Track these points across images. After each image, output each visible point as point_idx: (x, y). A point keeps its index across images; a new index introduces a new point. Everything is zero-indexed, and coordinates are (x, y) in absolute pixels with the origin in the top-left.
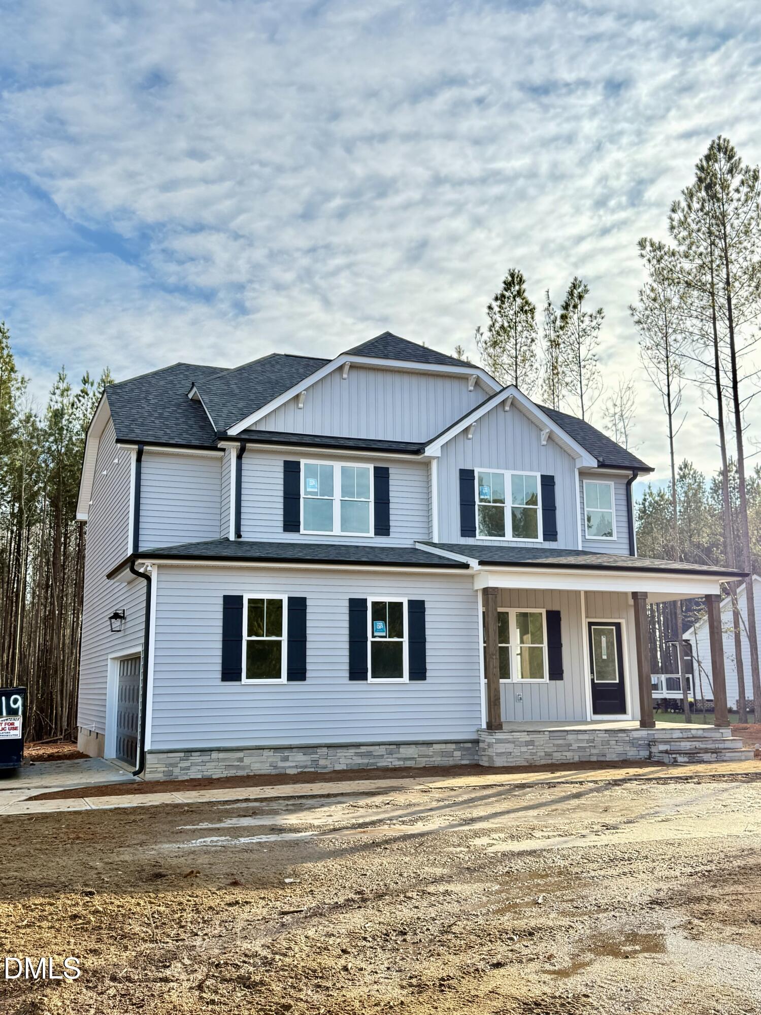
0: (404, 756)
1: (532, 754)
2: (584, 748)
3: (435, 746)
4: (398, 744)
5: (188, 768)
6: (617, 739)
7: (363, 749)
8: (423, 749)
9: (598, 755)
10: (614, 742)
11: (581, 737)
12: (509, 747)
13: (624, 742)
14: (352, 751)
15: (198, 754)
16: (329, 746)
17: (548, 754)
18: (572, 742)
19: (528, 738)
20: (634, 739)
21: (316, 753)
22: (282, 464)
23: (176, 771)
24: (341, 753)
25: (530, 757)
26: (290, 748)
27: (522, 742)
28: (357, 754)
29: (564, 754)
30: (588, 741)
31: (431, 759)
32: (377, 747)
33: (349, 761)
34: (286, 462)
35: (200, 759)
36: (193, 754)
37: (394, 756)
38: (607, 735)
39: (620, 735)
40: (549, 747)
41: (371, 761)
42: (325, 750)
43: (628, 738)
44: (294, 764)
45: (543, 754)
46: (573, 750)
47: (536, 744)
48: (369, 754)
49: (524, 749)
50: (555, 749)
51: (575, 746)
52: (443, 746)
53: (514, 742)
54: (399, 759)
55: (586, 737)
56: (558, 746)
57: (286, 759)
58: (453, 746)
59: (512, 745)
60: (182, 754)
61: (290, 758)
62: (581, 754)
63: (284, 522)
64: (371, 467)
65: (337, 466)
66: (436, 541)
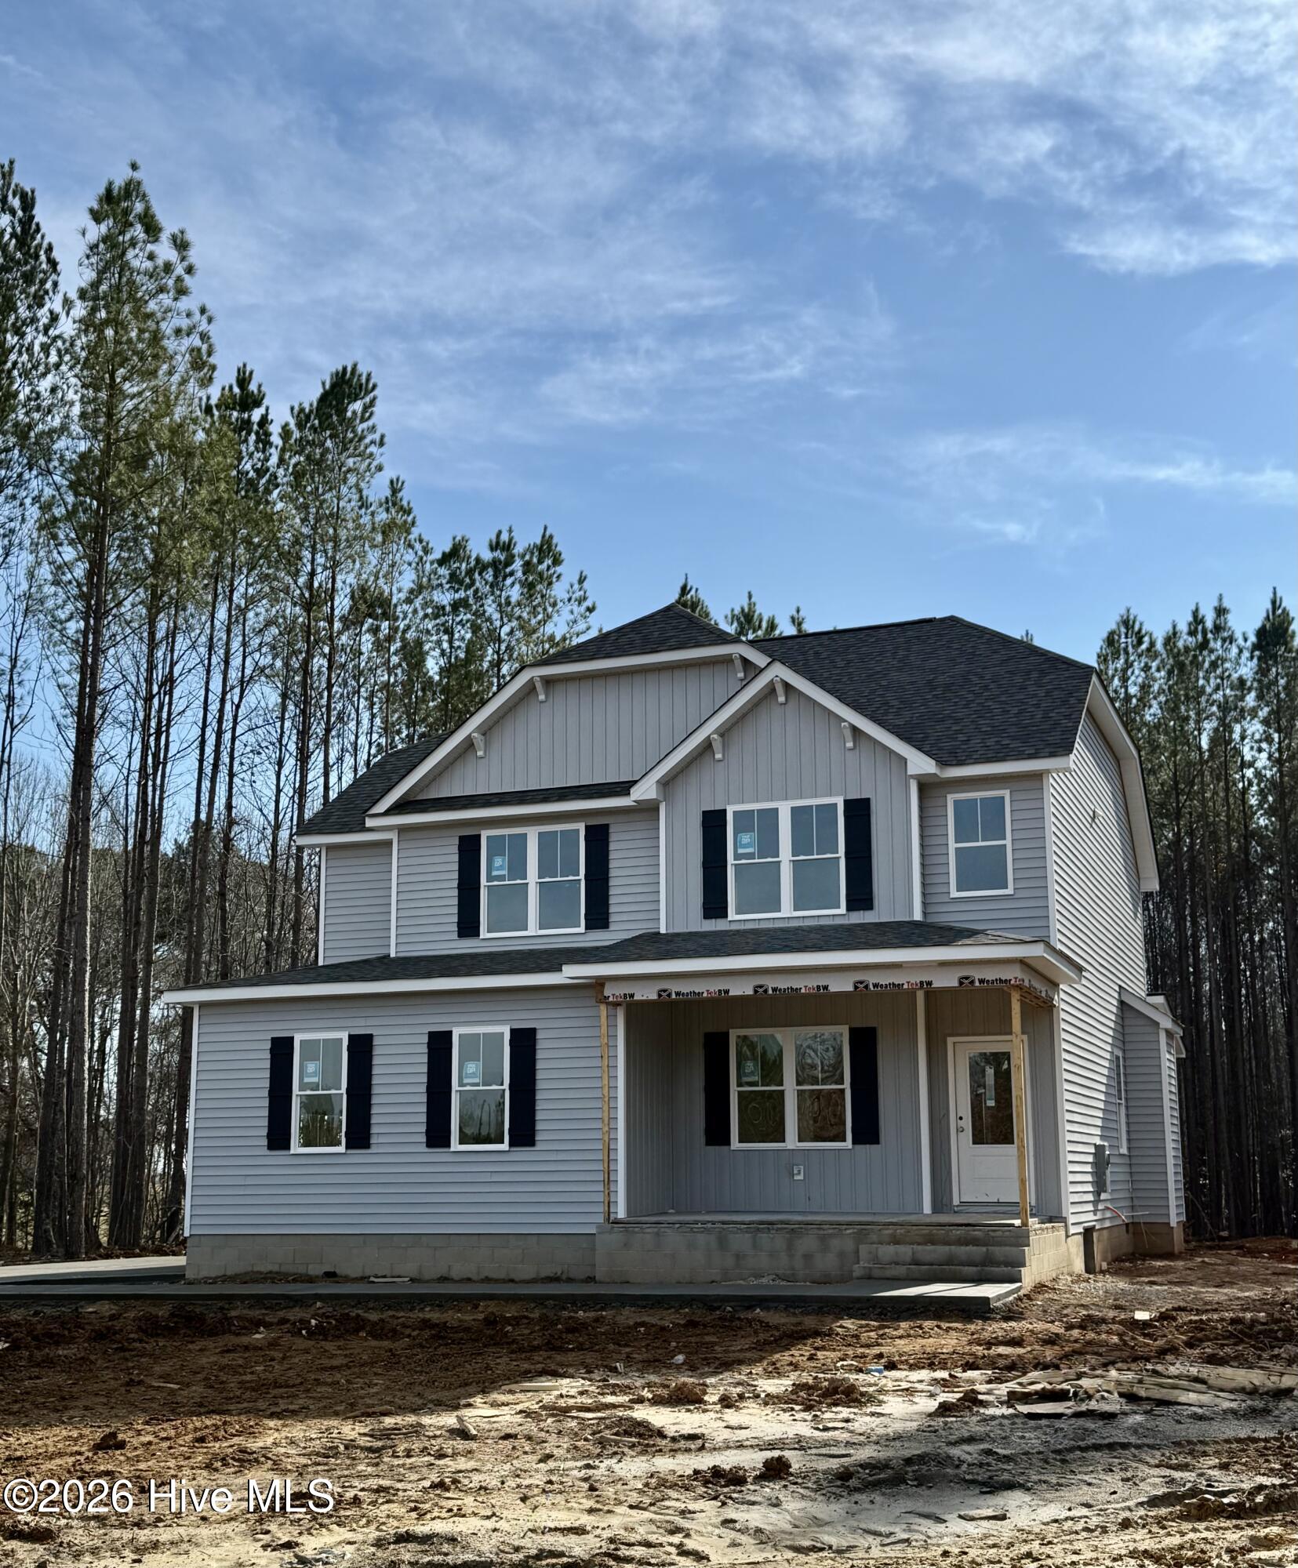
22: (457, 842)
34: (461, 838)
63: (459, 924)
64: (581, 827)
65: (532, 834)
66: (663, 931)
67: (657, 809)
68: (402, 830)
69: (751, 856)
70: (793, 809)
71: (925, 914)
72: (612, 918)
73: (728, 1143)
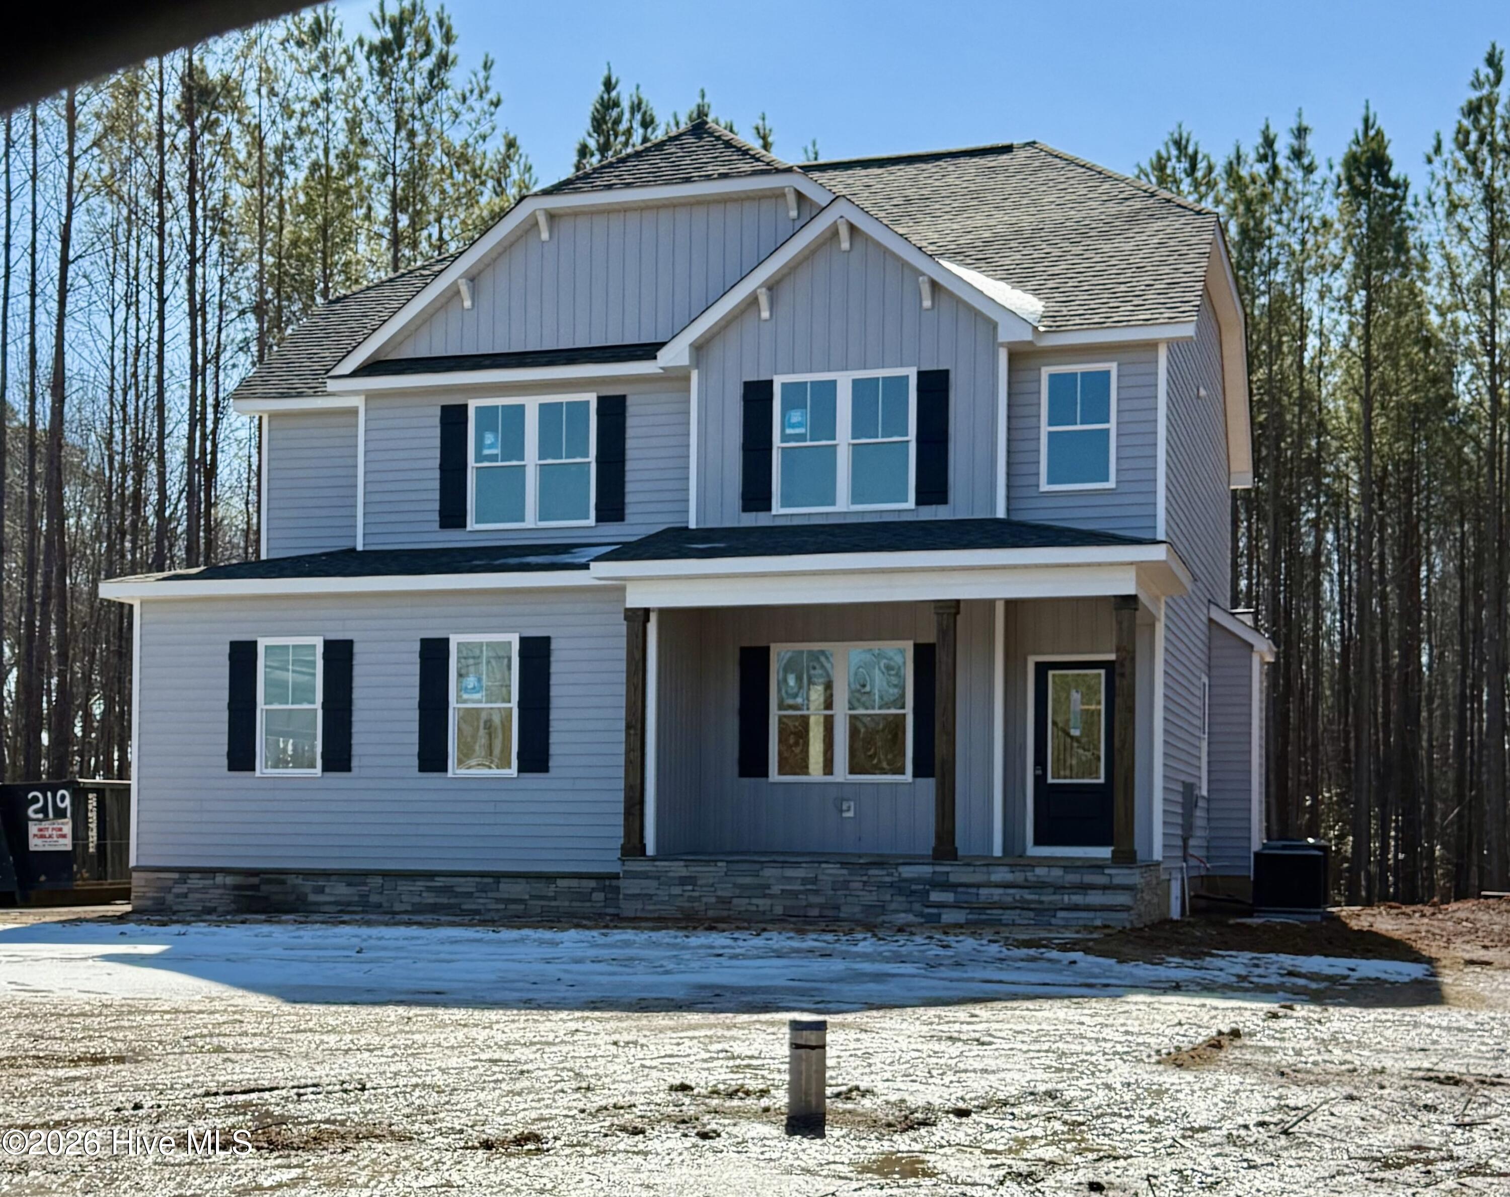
0: (506, 896)
1: (691, 899)
2: (795, 894)
3: (560, 882)
4: (498, 876)
5: (185, 895)
6: (865, 878)
7: (440, 882)
8: (540, 887)
9: (822, 907)
10: (860, 885)
11: (790, 873)
12: (650, 886)
13: (881, 886)
14: (421, 884)
15: (198, 875)
16: (385, 874)
17: (725, 902)
18: (772, 881)
19: (684, 872)
20: (905, 880)
21: (365, 884)
22: (438, 410)
23: (170, 898)
24: (404, 886)
25: (687, 905)
26: (326, 874)
27: (674, 878)
28: (429, 889)
29: (754, 901)
30: (804, 881)
31: (553, 903)
32: (462, 880)
33: (417, 899)
34: (443, 407)
35: (201, 883)
36: (192, 876)
37: (490, 895)
38: (845, 872)
39: (872, 872)
40: (722, 889)
41: (452, 901)
42: (379, 880)
43: (888, 879)
44: (332, 899)
45: (713, 900)
46: (771, 896)
47: (699, 882)
48: (447, 890)
49: (677, 890)
50: (737, 892)
51: (776, 889)
52: (574, 883)
53: (658, 878)
54: (498, 900)
55: (800, 873)
56: (741, 886)
57: (321, 890)
58: (592, 884)
59: (655, 883)
60: (176, 876)
61: (327, 890)
62: (788, 903)
63: (441, 512)
64: (592, 398)
65: (532, 404)
66: (692, 525)
67: (688, 379)
68: (371, 396)
69: (801, 437)
70: (855, 382)
71: (1008, 510)
72: (629, 510)
73: (766, 775)
